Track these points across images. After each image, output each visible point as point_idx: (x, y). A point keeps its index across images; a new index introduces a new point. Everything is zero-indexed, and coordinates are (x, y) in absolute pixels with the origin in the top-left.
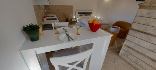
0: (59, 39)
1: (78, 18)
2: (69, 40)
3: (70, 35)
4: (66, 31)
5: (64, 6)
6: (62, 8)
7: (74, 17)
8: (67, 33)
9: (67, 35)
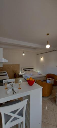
0: (7, 93)
1: (23, 72)
2: (13, 94)
3: (14, 89)
4: (12, 87)
5: (13, 65)
6: (11, 66)
7: (21, 72)
8: (13, 88)
9: (13, 90)
